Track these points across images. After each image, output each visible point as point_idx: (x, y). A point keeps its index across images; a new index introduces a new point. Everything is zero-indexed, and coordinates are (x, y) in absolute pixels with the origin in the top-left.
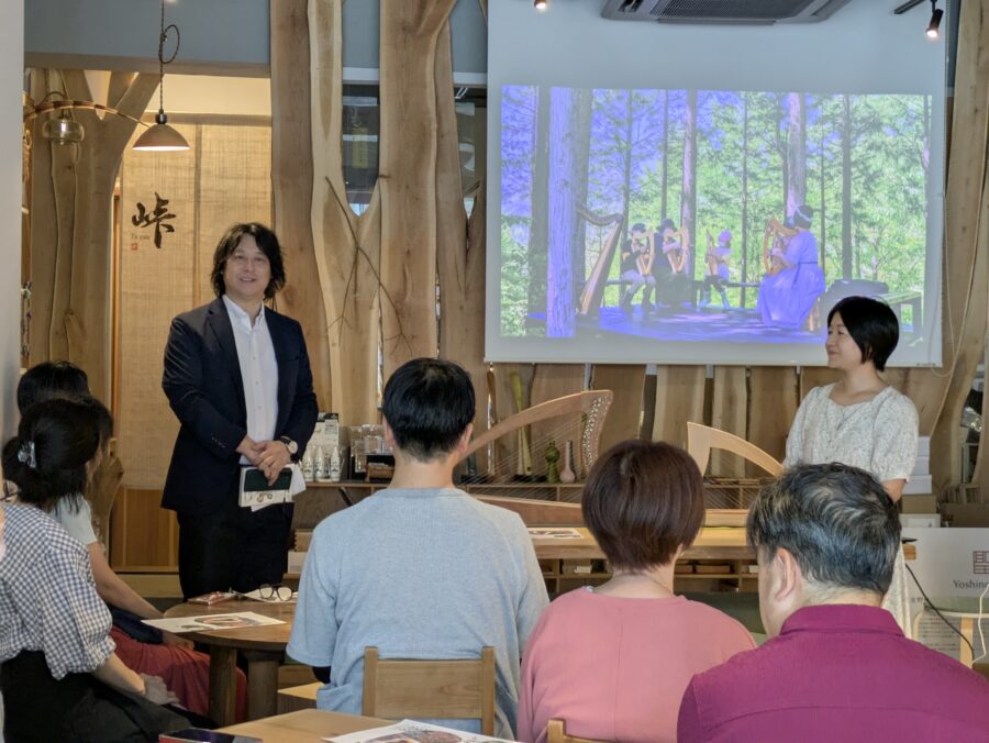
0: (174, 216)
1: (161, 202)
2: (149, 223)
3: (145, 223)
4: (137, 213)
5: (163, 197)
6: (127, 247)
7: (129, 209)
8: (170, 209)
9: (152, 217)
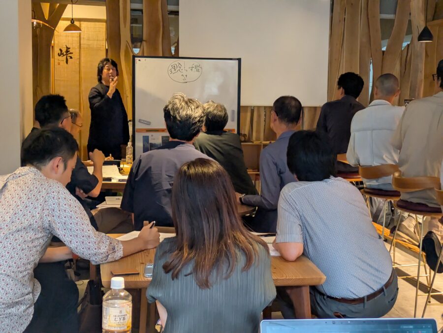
0: (72, 53)
2: (64, 55)
3: (62, 55)
4: (60, 52)
5: (68, 47)
6: (56, 64)
7: (57, 51)
9: (65, 53)
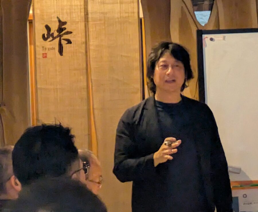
0: (71, 33)
1: (62, 23)
2: (54, 38)
3: (51, 38)
4: (45, 32)
5: (63, 20)
6: (39, 56)
7: (40, 29)
8: (68, 27)
9: (56, 34)
